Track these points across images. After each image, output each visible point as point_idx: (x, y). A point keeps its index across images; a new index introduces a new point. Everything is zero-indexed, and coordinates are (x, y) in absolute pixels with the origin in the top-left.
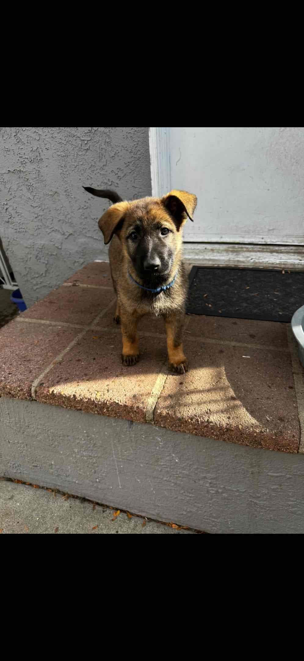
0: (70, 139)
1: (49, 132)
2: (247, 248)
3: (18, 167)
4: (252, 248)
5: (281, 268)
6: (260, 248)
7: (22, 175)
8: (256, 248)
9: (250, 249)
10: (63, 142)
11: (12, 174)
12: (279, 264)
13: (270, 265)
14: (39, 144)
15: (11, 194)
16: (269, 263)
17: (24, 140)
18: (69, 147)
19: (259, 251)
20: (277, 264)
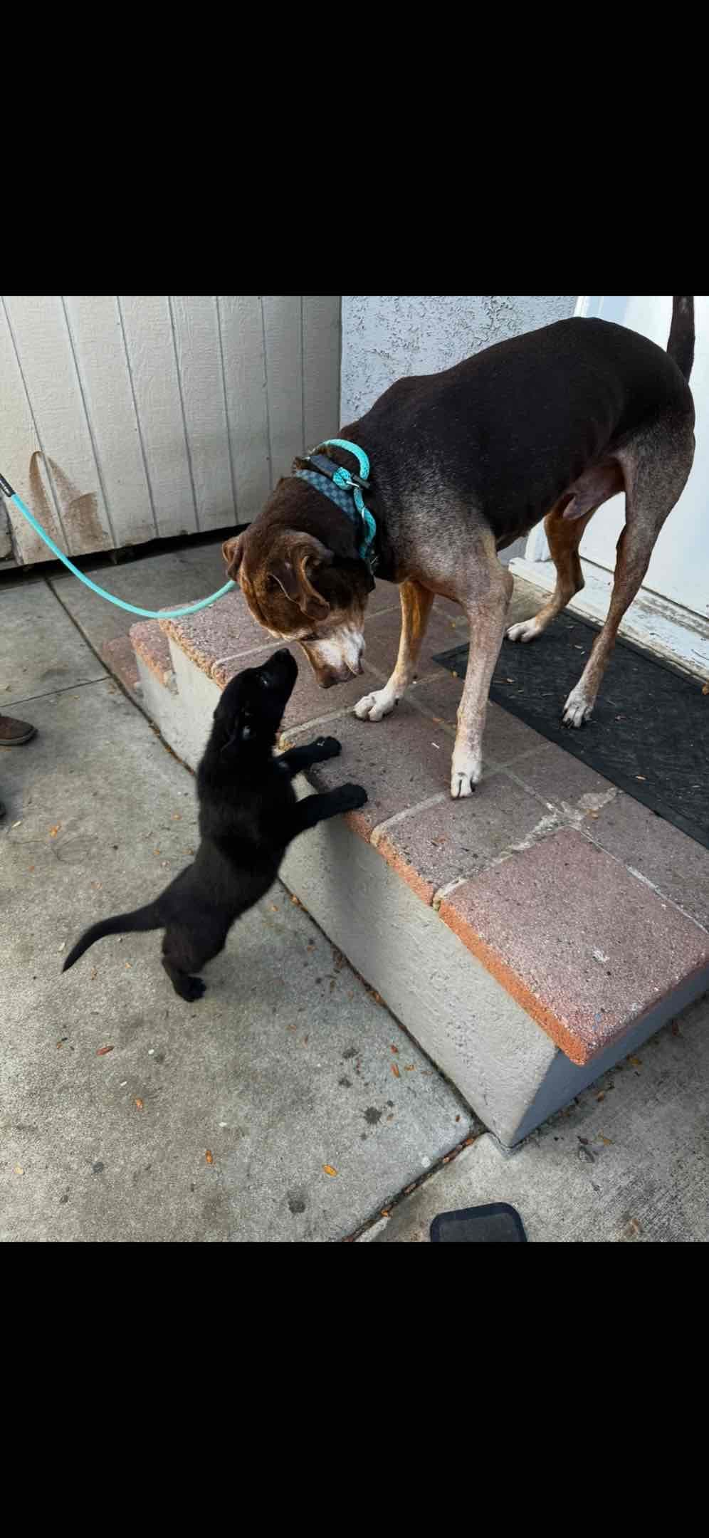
0: (462, 329)
1: (437, 309)
2: (674, 612)
3: (386, 348)
4: (683, 616)
5: (689, 670)
6: (694, 621)
7: (389, 362)
8: (689, 618)
9: (677, 617)
10: (451, 331)
11: (378, 356)
12: (690, 662)
13: (675, 658)
14: (422, 324)
15: (368, 387)
16: (675, 654)
17: (405, 311)
18: (456, 340)
19: (689, 627)
20: (687, 661)
